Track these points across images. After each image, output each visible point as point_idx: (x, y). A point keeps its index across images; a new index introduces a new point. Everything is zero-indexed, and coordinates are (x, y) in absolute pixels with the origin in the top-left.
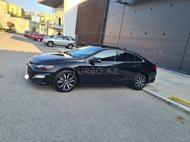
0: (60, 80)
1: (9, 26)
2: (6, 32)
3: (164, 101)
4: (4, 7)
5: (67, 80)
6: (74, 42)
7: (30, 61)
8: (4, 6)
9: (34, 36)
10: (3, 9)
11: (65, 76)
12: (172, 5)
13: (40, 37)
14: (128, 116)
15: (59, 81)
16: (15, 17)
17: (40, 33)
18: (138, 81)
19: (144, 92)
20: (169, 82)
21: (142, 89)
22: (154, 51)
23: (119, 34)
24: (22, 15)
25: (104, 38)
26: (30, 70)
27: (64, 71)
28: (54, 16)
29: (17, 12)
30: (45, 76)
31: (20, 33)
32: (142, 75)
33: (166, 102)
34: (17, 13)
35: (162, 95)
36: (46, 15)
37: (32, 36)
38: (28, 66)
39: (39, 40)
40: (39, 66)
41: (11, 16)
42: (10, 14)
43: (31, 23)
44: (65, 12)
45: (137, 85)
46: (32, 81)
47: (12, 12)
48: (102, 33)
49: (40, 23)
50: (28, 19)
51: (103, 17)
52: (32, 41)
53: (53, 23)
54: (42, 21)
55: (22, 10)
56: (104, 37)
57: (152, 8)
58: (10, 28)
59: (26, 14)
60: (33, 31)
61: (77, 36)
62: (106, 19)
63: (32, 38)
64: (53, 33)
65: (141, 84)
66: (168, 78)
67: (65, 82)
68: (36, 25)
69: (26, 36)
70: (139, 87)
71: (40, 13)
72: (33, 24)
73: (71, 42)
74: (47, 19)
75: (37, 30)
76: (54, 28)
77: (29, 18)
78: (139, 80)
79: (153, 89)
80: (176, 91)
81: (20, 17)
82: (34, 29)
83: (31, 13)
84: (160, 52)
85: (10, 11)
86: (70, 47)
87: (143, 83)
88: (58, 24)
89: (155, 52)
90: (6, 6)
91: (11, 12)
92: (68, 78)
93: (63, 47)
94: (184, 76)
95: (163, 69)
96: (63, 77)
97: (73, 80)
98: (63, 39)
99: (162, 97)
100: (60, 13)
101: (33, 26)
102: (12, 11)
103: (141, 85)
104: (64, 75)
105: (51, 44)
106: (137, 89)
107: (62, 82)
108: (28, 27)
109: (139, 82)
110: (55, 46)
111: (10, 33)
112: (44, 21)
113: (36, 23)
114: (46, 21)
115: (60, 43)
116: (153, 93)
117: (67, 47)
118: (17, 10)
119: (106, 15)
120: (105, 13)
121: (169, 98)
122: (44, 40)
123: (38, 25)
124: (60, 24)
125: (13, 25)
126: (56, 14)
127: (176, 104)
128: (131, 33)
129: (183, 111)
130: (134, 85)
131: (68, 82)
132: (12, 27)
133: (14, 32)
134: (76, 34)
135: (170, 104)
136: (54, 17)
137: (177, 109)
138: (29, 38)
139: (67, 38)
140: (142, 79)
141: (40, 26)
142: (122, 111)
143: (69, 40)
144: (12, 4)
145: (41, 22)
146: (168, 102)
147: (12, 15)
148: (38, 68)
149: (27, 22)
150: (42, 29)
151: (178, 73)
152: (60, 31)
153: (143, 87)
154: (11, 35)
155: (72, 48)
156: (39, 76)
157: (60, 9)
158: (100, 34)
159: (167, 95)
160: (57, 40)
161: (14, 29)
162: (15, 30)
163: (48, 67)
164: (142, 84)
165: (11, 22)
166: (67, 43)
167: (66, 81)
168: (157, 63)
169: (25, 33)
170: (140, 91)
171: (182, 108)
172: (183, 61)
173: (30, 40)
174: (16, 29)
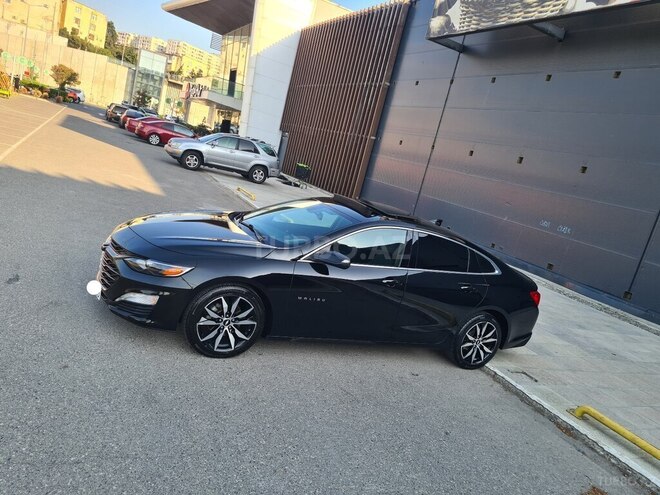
0: (205, 314)
1: (60, 81)
2: (45, 97)
3: (553, 418)
4: (49, 12)
5: (230, 319)
6: (274, 159)
7: (113, 240)
8: (51, 8)
9: (140, 125)
10: (46, 19)
11: (225, 305)
12: (618, 74)
13: (161, 131)
14: (419, 468)
15: (203, 319)
16: (83, 48)
17: (160, 112)
18: (471, 338)
19: (488, 378)
20: (579, 345)
21: (483, 365)
22: (545, 224)
23: (430, 149)
24: (108, 44)
25: (376, 157)
26: (109, 272)
27: (224, 289)
28: (215, 57)
29: (92, 32)
30: (157, 298)
31: (94, 103)
32: (487, 319)
33: (559, 425)
34: (92, 36)
35: (547, 396)
36: (188, 52)
37: (133, 124)
38: (107, 255)
39: (155, 140)
40: (141, 263)
41: (69, 46)
42: (67, 37)
43: (134, 75)
44: (254, 53)
45: (465, 352)
46: (114, 308)
47: (74, 30)
48: (373, 138)
49: (167, 77)
50: (127, 60)
51: (380, 86)
52: (129, 139)
53: (209, 85)
54: (173, 69)
55: (110, 26)
56: (377, 153)
57: (550, 76)
58: (62, 85)
59: (120, 41)
60: (138, 103)
61: (286, 139)
62: (389, 93)
63: (131, 129)
64: (207, 116)
65: (482, 348)
66: (580, 327)
67: (222, 324)
68: (152, 83)
69: (112, 119)
70: (473, 358)
71: (169, 42)
72: (142, 78)
73: (263, 159)
74: (189, 65)
75: (154, 101)
76: (209, 102)
77: (128, 56)
78: (475, 336)
79: (521, 369)
80: (601, 384)
81: (100, 52)
82: (143, 99)
83: (137, 39)
84: (565, 230)
85: (69, 26)
86: (258, 176)
87: (487, 345)
88: (226, 87)
89: (544, 228)
90: (58, 8)
91: (69, 30)
92: (233, 311)
93: (235, 173)
94: (637, 324)
95: (567, 290)
96: (218, 305)
97: (252, 320)
98: (237, 149)
99: (546, 405)
100: (236, 51)
101: (139, 85)
102: (76, 26)
103: (481, 352)
104: (220, 301)
105: (192, 161)
106: (466, 365)
107: (213, 323)
108: (124, 87)
109: (476, 342)
110: (207, 167)
111: (58, 102)
112: (180, 72)
113: (153, 76)
114: (186, 74)
115: (226, 160)
116: (519, 387)
117: (247, 176)
118: (93, 26)
119: (393, 78)
120: (390, 74)
121: (571, 412)
122: (173, 144)
123: (157, 83)
124: (231, 91)
125: (73, 78)
126: (224, 53)
127: (592, 434)
128: (472, 152)
129: (613, 465)
130: (456, 351)
131: (232, 324)
132: (68, 83)
133: (75, 100)
134: (283, 132)
135: (571, 435)
136: (216, 60)
137: (593, 454)
138: (123, 127)
139: (250, 146)
140: (486, 333)
141: (165, 88)
142: (402, 447)
143: (256, 151)
144: (78, 5)
145: (169, 76)
146: (564, 425)
147: (74, 42)
148: (137, 269)
149: (121, 71)
150: (168, 101)
151: (620, 311)
152: (230, 115)
153: (486, 361)
154: (63, 111)
155: (264, 179)
156: (138, 295)
157: (238, 37)
158: (363, 141)
159: (564, 396)
160: (217, 150)
161: (76, 90)
162: (78, 95)
163: (170, 270)
164: (485, 348)
165: (68, 65)
166: (249, 161)
167: (225, 320)
168: (550, 266)
169: (109, 107)
170: (477, 371)
171: (608, 453)
172: (641, 270)
173: (124, 137)
174: (80, 92)
